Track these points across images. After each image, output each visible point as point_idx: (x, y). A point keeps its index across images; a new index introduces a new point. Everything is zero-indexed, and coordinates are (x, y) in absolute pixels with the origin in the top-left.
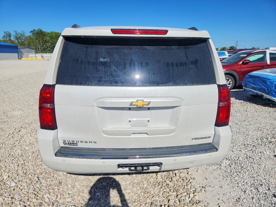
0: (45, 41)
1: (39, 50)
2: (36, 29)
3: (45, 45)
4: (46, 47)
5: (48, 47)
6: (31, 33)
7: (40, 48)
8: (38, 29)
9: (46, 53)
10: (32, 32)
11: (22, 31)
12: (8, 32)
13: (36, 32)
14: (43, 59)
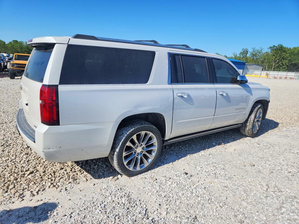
0: (282, 58)
1: (272, 68)
2: (276, 45)
3: (280, 62)
4: (281, 65)
5: (283, 65)
6: (270, 50)
7: (273, 65)
8: (279, 45)
9: (280, 71)
10: (270, 48)
11: (260, 48)
12: (246, 49)
13: (276, 48)
14: (268, 77)
